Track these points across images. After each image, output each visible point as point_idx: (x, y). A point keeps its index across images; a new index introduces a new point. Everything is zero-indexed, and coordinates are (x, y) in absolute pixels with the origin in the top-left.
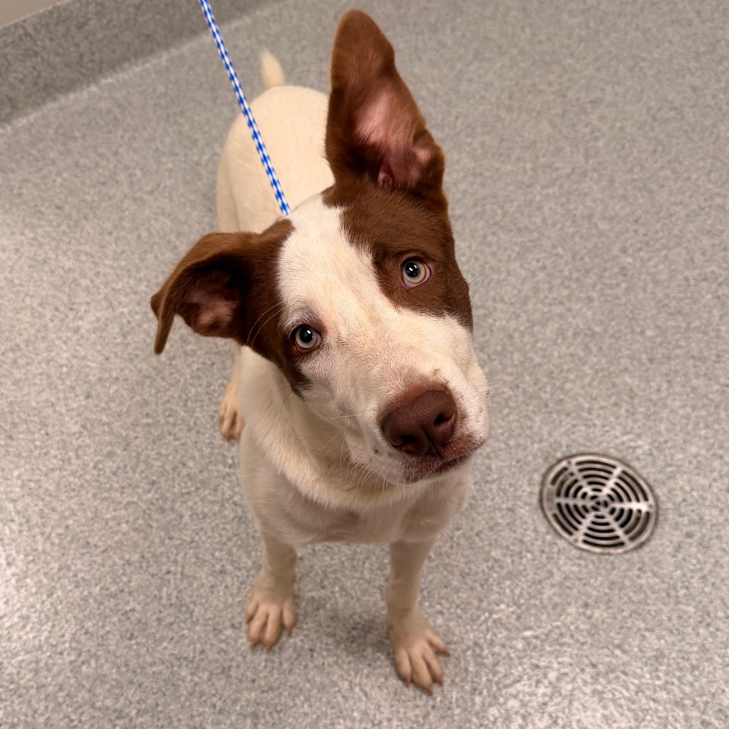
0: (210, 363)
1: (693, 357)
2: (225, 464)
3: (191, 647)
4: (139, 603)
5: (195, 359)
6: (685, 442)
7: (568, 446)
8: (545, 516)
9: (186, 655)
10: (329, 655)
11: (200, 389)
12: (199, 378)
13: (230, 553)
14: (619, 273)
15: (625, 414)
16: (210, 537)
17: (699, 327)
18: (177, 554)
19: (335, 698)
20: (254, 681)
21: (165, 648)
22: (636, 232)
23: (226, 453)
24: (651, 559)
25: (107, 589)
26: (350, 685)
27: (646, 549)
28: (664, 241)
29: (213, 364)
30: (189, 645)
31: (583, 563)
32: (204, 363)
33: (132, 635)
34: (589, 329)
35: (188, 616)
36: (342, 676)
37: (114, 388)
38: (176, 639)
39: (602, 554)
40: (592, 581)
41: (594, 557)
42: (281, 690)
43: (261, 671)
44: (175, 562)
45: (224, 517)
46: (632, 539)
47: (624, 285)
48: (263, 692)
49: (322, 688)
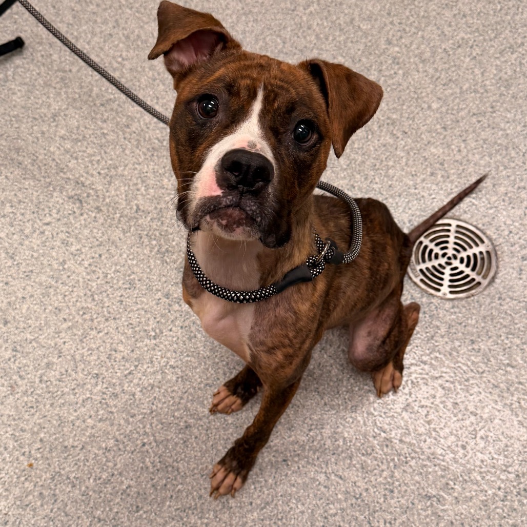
0: (97, 255)
1: (474, 114)
2: (149, 337)
3: (190, 497)
4: (132, 480)
5: (83, 256)
6: (494, 186)
7: (410, 221)
8: (415, 284)
9: (188, 505)
10: (299, 459)
11: (99, 281)
12: (94, 272)
13: (187, 409)
14: (393, 62)
15: (442, 179)
16: (165, 403)
17: (470, 88)
18: (144, 427)
19: (319, 490)
20: (251, 504)
21: (170, 506)
22: (392, 23)
23: (146, 328)
24: (504, 287)
25: (100, 479)
26: (326, 476)
27: (497, 281)
28: (416, 24)
29: (100, 256)
30: (187, 496)
31: (456, 310)
32: (93, 258)
33: (138, 507)
34: (388, 118)
35: (176, 473)
36: (316, 471)
37: (25, 307)
38: (174, 496)
39: (468, 297)
40: (470, 322)
41: (463, 302)
42: (275, 502)
43: (253, 493)
44: (146, 433)
45: (169, 381)
46: (485, 277)
47: (401, 72)
48: (262, 509)
49: (305, 486)
